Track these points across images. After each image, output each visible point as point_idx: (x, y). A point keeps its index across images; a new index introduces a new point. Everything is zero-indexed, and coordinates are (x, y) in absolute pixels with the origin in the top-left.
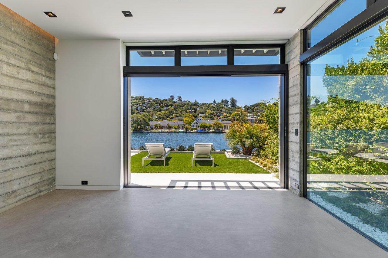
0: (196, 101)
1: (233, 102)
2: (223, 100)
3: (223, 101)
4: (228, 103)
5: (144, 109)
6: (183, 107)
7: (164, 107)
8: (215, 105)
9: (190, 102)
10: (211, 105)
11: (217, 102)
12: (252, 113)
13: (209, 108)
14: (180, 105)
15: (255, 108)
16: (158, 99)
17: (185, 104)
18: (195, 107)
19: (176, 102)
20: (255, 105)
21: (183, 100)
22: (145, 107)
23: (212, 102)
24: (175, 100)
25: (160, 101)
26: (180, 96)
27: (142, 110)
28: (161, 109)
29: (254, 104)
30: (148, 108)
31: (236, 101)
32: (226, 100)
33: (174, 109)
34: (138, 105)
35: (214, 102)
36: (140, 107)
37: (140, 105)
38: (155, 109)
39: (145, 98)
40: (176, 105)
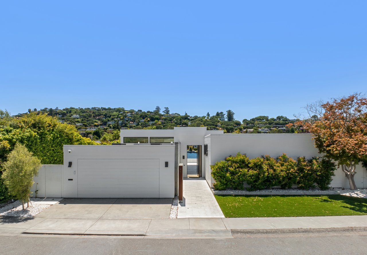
0: (187, 114)
1: (230, 115)
2: (218, 112)
3: (218, 114)
4: (224, 116)
5: (126, 124)
6: (171, 121)
7: (149, 121)
8: (209, 118)
9: (179, 115)
10: (204, 118)
11: (211, 115)
12: (252, 128)
13: (202, 123)
14: (168, 118)
15: (256, 122)
16: (141, 111)
17: (174, 118)
18: (185, 121)
19: (163, 115)
20: (256, 118)
21: (170, 113)
22: (127, 121)
23: (205, 115)
24: (161, 112)
25: (144, 113)
26: (167, 108)
27: (124, 125)
28: (146, 123)
29: (254, 117)
30: (131, 122)
31: (234, 114)
32: (222, 113)
33: (161, 124)
34: (119, 119)
35: (208, 115)
36: (122, 121)
37: (121, 119)
38: (139, 123)
39: (125, 109)
40: (164, 118)
